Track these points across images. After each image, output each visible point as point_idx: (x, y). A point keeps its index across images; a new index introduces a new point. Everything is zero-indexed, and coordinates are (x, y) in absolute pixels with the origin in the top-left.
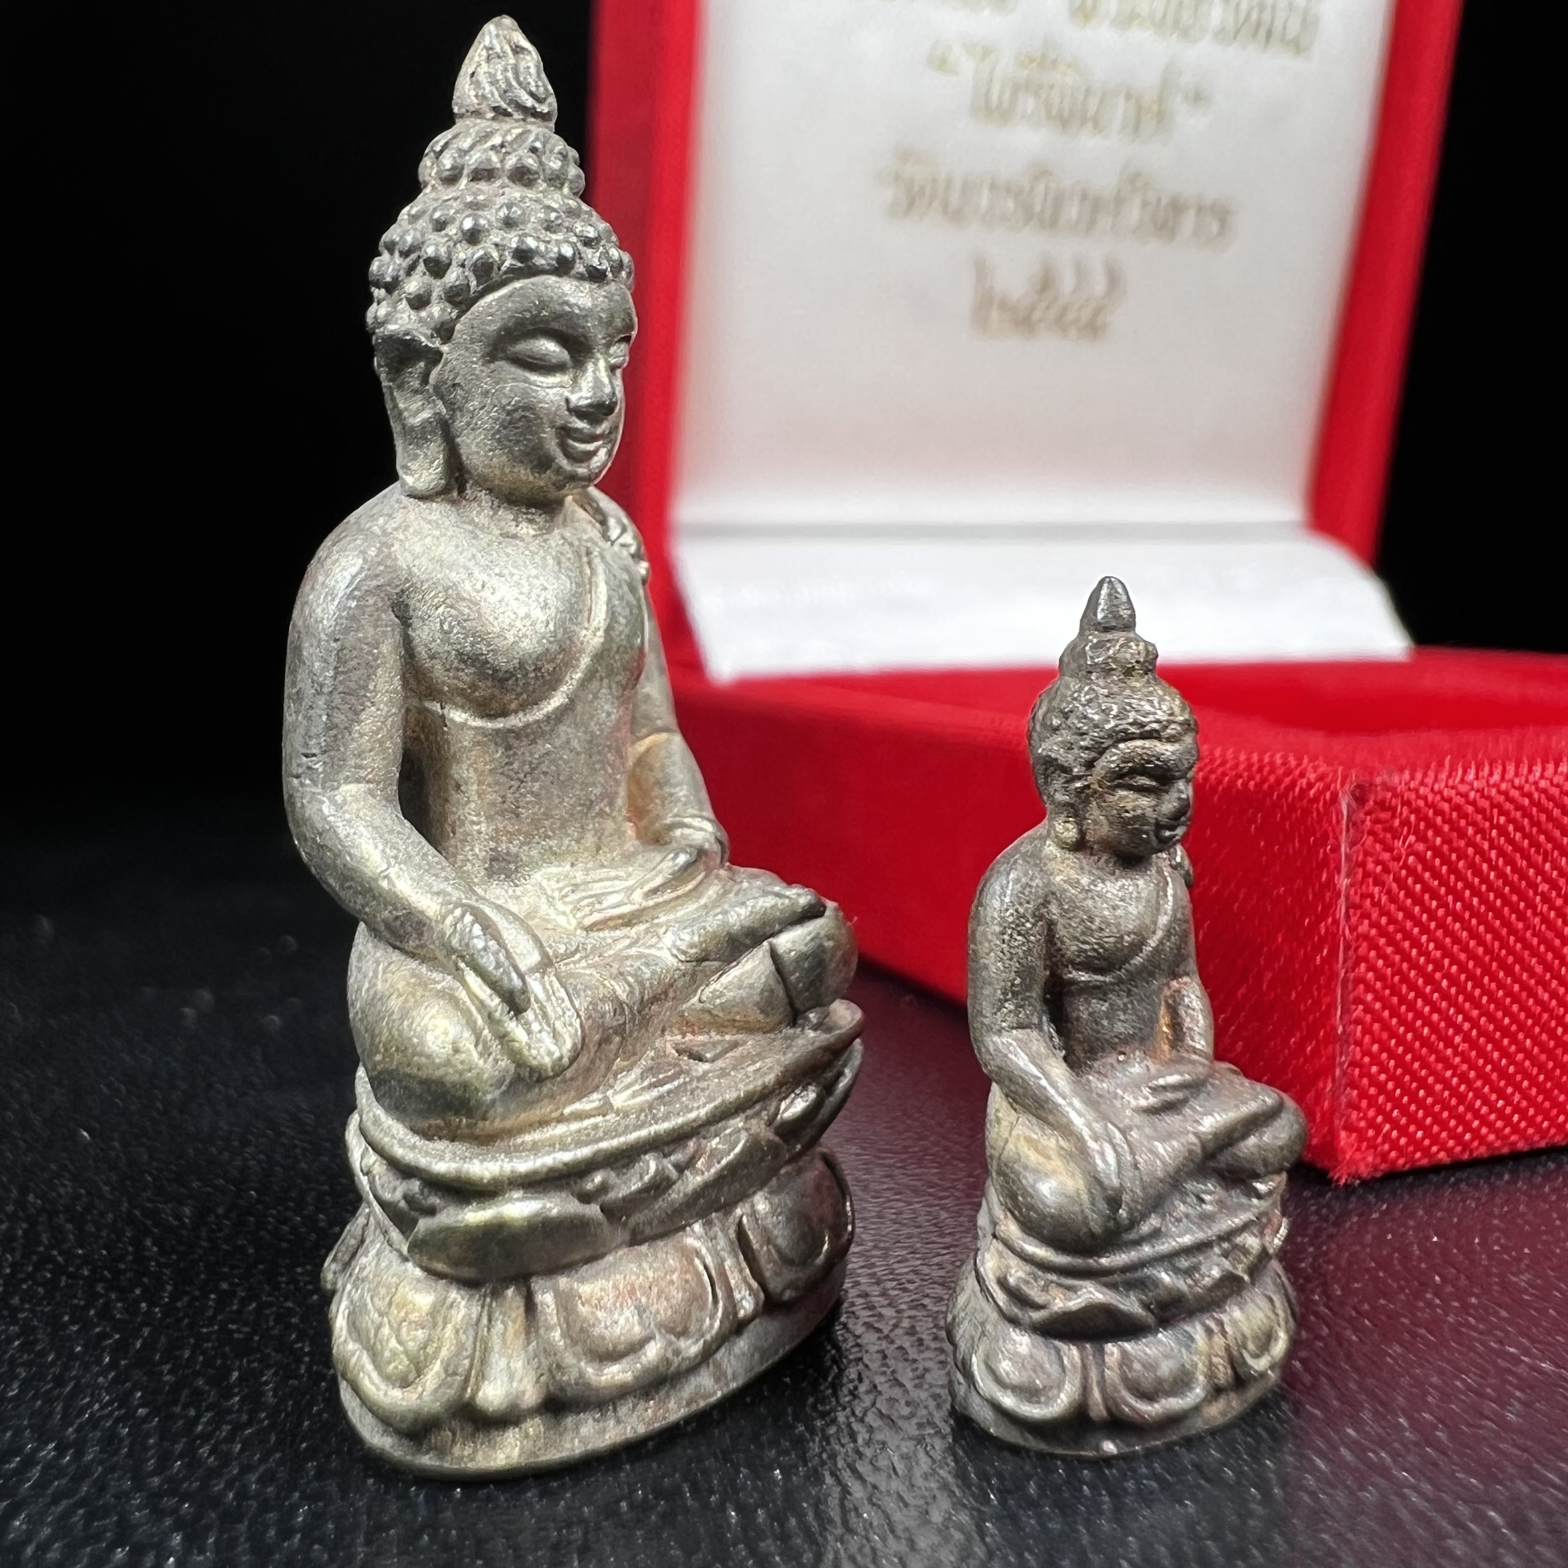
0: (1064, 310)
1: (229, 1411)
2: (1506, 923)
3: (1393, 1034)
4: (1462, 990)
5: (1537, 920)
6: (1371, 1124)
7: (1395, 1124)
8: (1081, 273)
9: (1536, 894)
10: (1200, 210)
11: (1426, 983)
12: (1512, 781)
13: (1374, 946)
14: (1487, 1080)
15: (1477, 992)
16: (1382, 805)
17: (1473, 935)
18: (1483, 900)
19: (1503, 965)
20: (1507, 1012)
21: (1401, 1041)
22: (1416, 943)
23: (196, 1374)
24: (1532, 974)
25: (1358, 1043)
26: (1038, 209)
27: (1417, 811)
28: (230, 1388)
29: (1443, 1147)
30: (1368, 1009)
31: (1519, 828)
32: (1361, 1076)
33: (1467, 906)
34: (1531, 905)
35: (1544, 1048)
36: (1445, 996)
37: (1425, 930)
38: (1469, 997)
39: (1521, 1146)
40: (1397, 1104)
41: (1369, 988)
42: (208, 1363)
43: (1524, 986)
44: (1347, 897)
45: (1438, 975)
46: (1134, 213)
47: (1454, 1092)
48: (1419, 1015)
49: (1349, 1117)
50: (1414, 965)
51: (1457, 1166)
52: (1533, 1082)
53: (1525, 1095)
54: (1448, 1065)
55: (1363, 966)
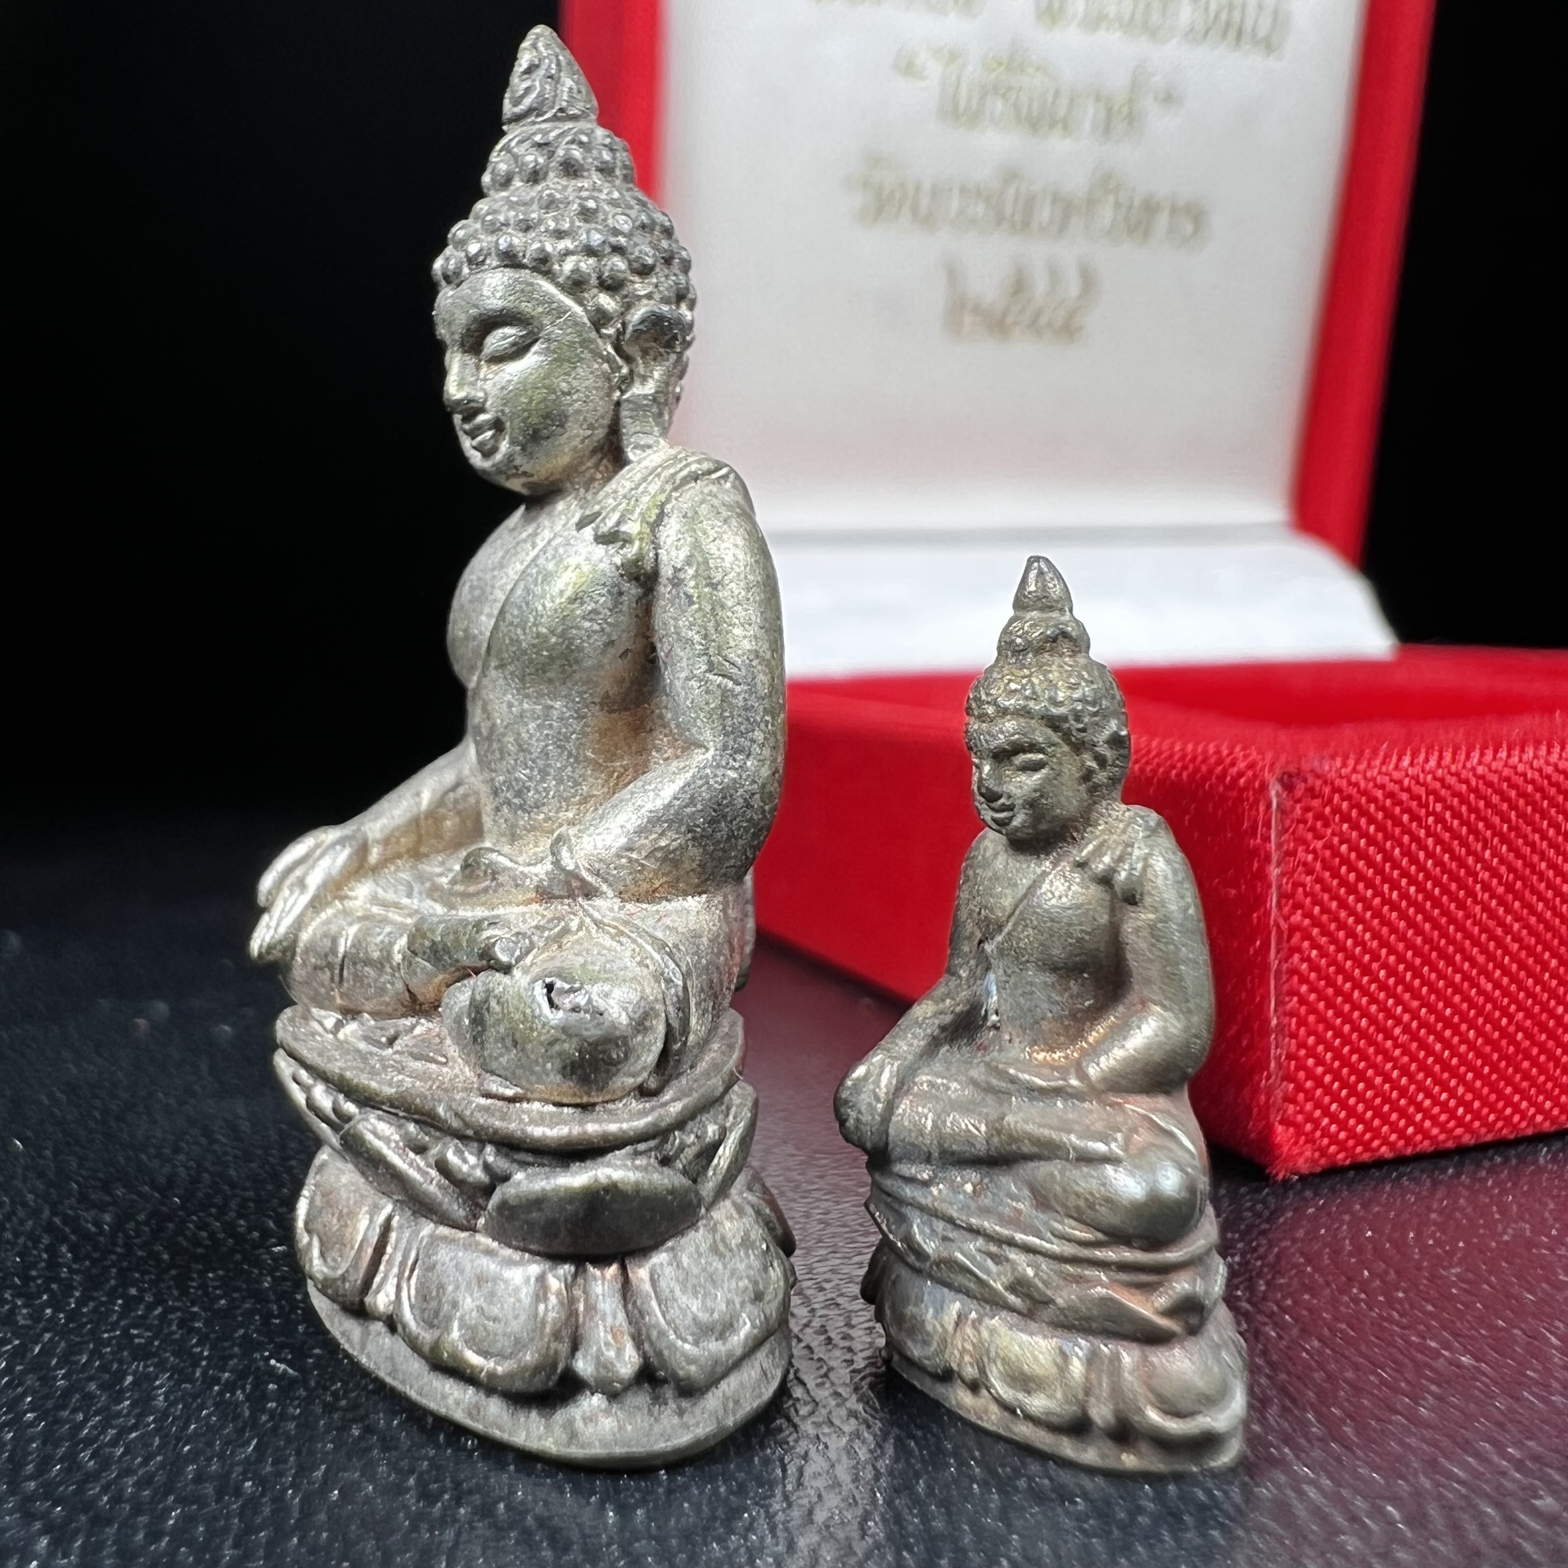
0: (1038, 313)
1: (118, 1415)
2: (1445, 913)
3: (1329, 1026)
4: (1400, 980)
5: (1478, 909)
6: (1309, 1118)
7: (1334, 1119)
8: (1054, 275)
9: (1476, 881)
10: (1174, 210)
11: (1363, 974)
12: (1448, 767)
13: (1307, 936)
14: (1429, 1073)
15: (1417, 982)
16: (1312, 792)
17: (1411, 924)
18: (1421, 889)
19: (1442, 955)
20: (1448, 1003)
21: (1338, 1033)
22: (1351, 934)
23: (90, 1379)
24: (1474, 964)
25: (1293, 1036)
26: (1008, 210)
27: (1349, 798)
28: (122, 1391)
29: (1385, 1141)
30: (1303, 1001)
31: (1456, 815)
32: (1298, 1068)
33: (1404, 895)
34: (1471, 893)
35: (1488, 1041)
36: (1383, 987)
37: (1360, 919)
38: (1408, 988)
39: (1467, 1139)
40: (1336, 1098)
41: (1303, 980)
42: (104, 1368)
43: (1466, 977)
44: (1279, 887)
45: (1375, 966)
46: (1106, 214)
47: (1395, 1086)
48: (1355, 1006)
49: (1285, 1111)
50: (1350, 956)
51: (1400, 1161)
52: (1478, 1075)
53: (1469, 1088)
54: (1388, 1058)
55: (1296, 957)
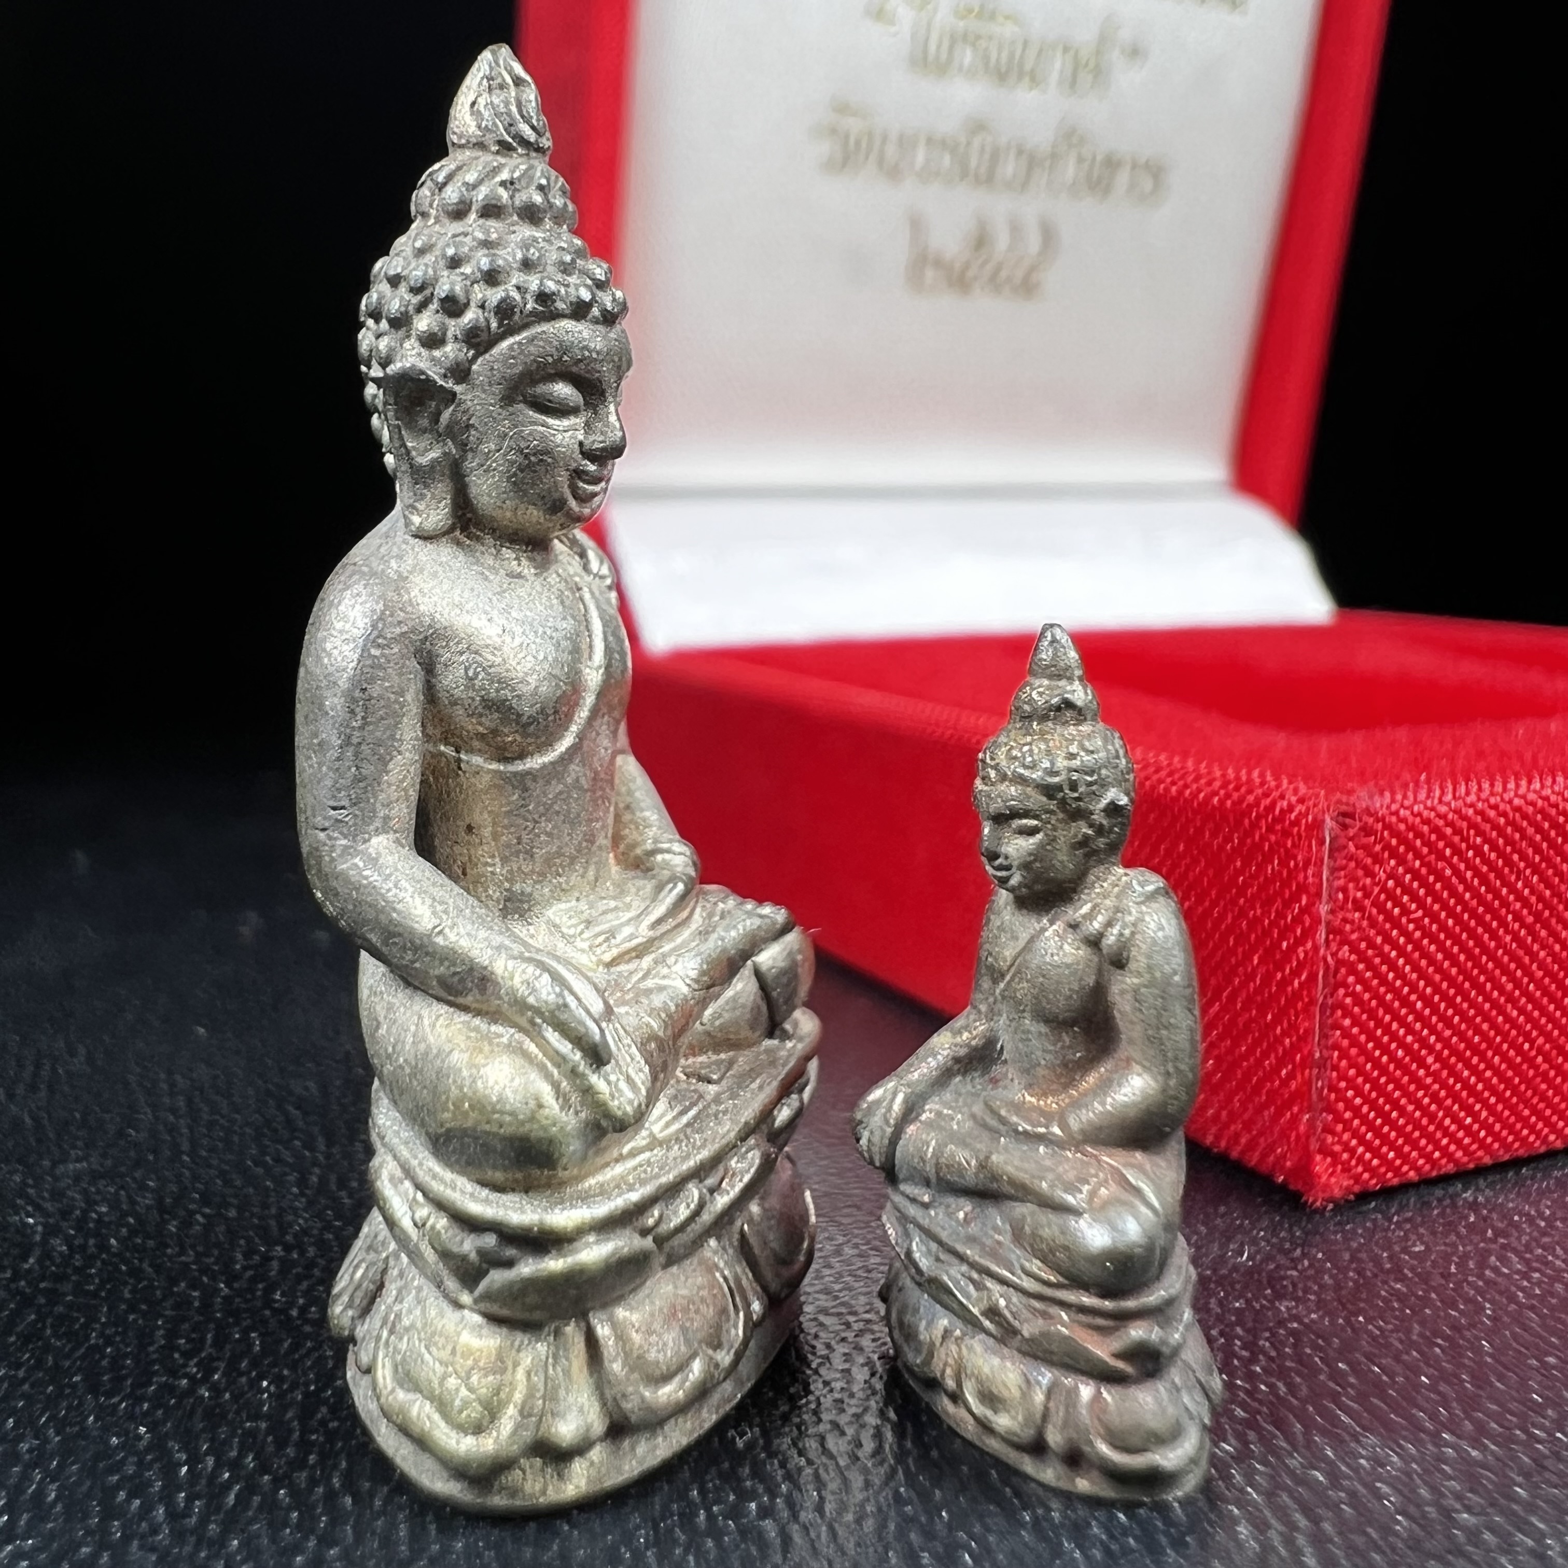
0: (999, 268)
2: (1479, 942)
3: (1370, 1058)
4: (1435, 1010)
5: (1508, 938)
6: (1347, 1148)
7: (1369, 1147)
8: (1016, 229)
9: (1508, 912)
10: (1134, 166)
11: (1402, 1006)
12: (1487, 800)
13: (1352, 971)
14: (1456, 1098)
15: (1450, 1012)
16: (1367, 831)
17: (1448, 955)
18: (1458, 921)
19: (1475, 985)
20: (1478, 1031)
21: (1377, 1064)
22: (1393, 966)
24: (1502, 991)
25: (1335, 1068)
26: (973, 163)
27: (1398, 834)
29: (1414, 1167)
30: (1346, 1034)
31: (1494, 847)
32: (1337, 1100)
33: (1443, 927)
34: (1503, 923)
35: (1511, 1065)
36: (1419, 1017)
37: (1402, 953)
38: (1443, 1018)
39: (1487, 1160)
40: (1371, 1126)
41: (1347, 1013)
43: (1495, 1004)
44: (1328, 924)
45: (1413, 997)
46: (1070, 170)
47: (1425, 1111)
48: (1394, 1037)
49: (1325, 1140)
50: (1391, 988)
51: (1426, 1183)
52: (1500, 1098)
53: (1491, 1110)
54: (1420, 1085)
55: (1341, 991)
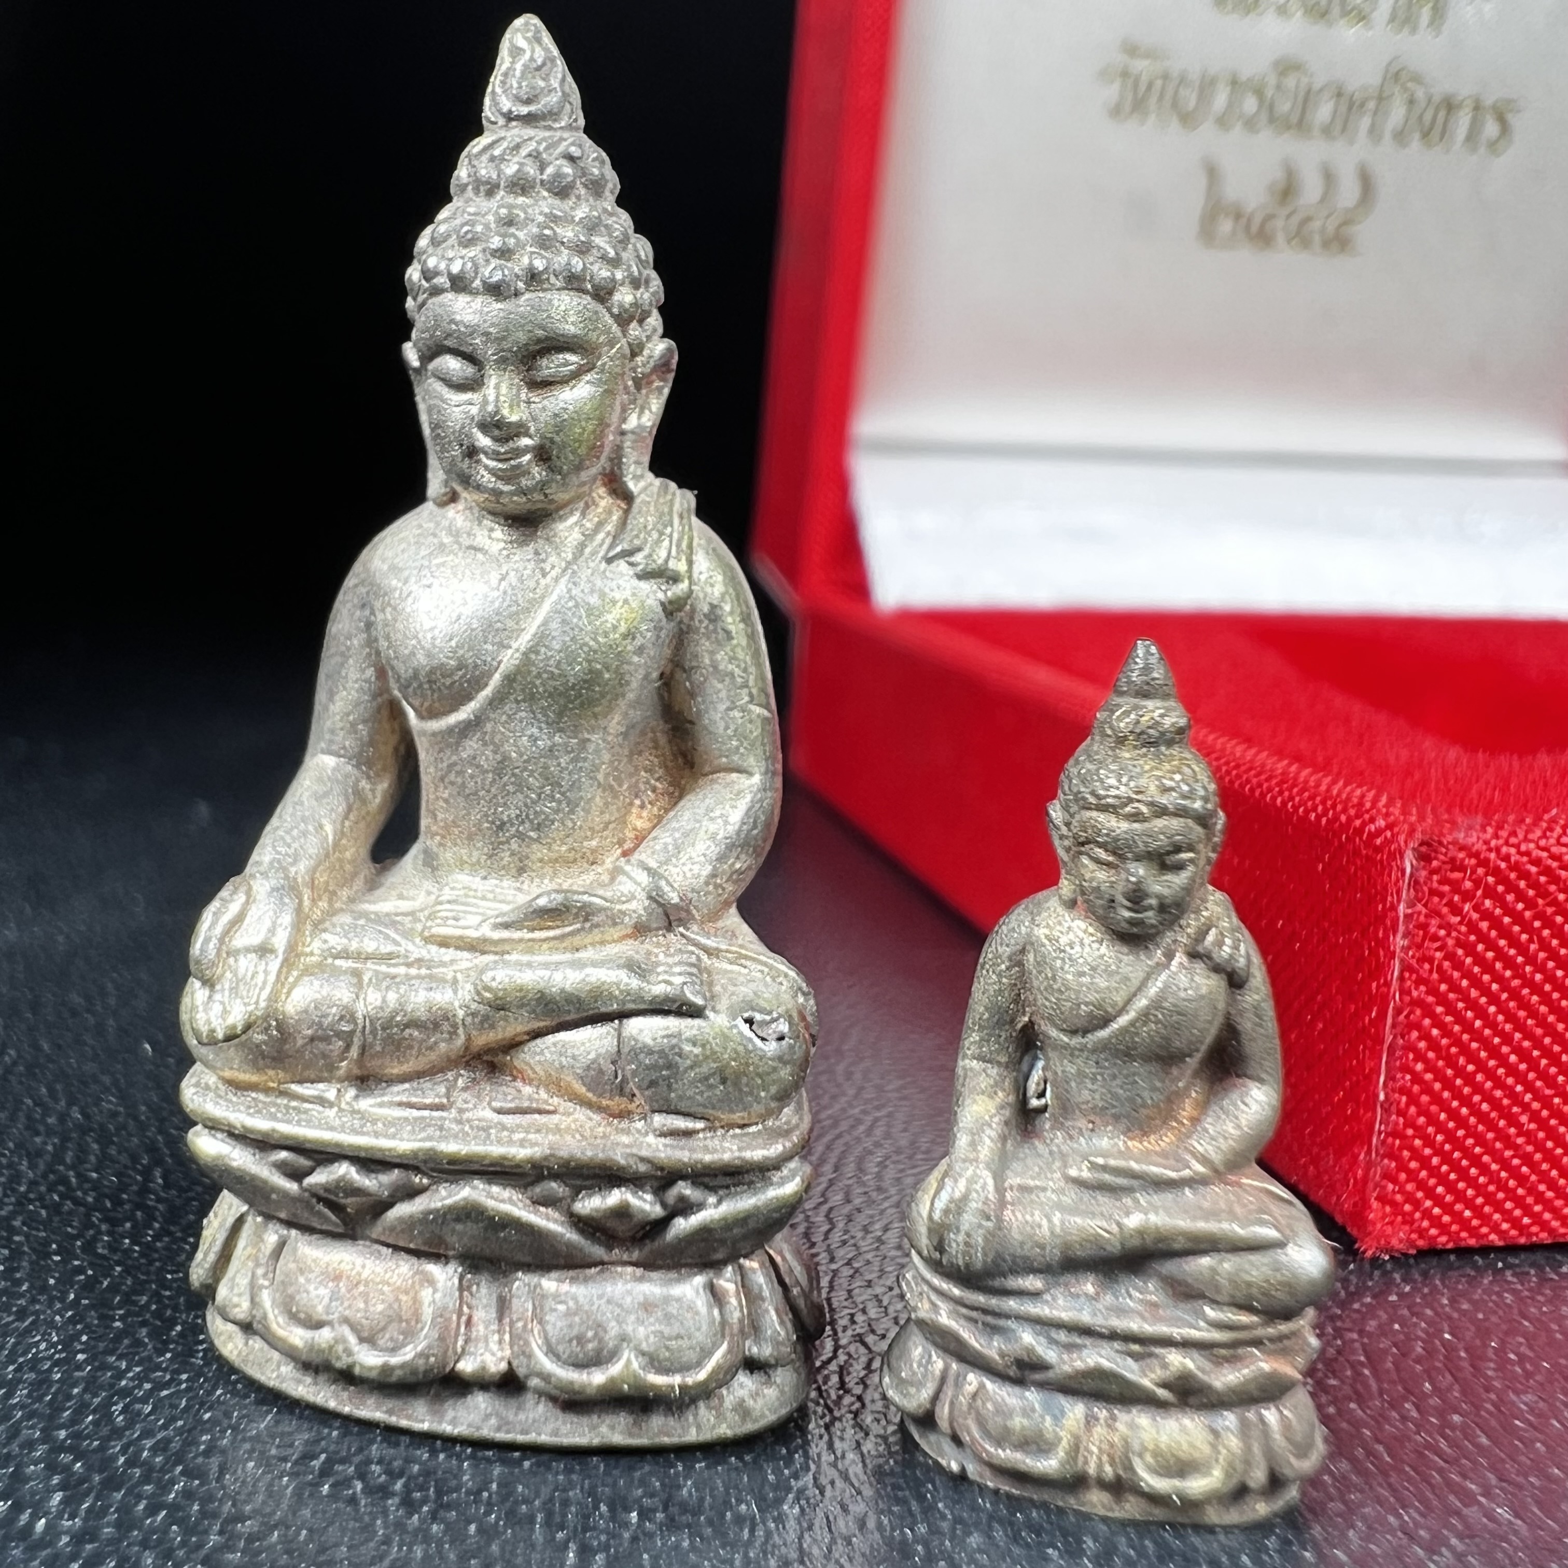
0: (1307, 221)
1: (158, 1367)
3: (1445, 1107)
4: (1533, 1066)
6: (1409, 1198)
7: (1438, 1201)
8: (1329, 177)
10: (1478, 108)
11: (1490, 1057)
13: (1428, 1012)
14: (1555, 1164)
15: (1553, 1070)
16: (1453, 864)
17: (1554, 1009)
21: (1453, 1115)
22: (1481, 1013)
23: (143, 1324)
25: (1402, 1113)
26: (1284, 110)
27: (1496, 872)
28: (166, 1343)
29: (1495, 1229)
30: (1416, 1079)
32: (1402, 1148)
33: (1549, 979)
36: (1512, 1071)
37: (1494, 999)
40: (1443, 1180)
41: (1420, 1057)
42: (158, 1314)
44: (1403, 959)
45: (1506, 1049)
46: (1397, 113)
47: (1513, 1172)
48: (1478, 1089)
49: (1384, 1187)
50: (1477, 1037)
51: (1512, 1249)
54: (1509, 1144)
55: (1415, 1034)
